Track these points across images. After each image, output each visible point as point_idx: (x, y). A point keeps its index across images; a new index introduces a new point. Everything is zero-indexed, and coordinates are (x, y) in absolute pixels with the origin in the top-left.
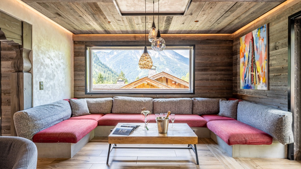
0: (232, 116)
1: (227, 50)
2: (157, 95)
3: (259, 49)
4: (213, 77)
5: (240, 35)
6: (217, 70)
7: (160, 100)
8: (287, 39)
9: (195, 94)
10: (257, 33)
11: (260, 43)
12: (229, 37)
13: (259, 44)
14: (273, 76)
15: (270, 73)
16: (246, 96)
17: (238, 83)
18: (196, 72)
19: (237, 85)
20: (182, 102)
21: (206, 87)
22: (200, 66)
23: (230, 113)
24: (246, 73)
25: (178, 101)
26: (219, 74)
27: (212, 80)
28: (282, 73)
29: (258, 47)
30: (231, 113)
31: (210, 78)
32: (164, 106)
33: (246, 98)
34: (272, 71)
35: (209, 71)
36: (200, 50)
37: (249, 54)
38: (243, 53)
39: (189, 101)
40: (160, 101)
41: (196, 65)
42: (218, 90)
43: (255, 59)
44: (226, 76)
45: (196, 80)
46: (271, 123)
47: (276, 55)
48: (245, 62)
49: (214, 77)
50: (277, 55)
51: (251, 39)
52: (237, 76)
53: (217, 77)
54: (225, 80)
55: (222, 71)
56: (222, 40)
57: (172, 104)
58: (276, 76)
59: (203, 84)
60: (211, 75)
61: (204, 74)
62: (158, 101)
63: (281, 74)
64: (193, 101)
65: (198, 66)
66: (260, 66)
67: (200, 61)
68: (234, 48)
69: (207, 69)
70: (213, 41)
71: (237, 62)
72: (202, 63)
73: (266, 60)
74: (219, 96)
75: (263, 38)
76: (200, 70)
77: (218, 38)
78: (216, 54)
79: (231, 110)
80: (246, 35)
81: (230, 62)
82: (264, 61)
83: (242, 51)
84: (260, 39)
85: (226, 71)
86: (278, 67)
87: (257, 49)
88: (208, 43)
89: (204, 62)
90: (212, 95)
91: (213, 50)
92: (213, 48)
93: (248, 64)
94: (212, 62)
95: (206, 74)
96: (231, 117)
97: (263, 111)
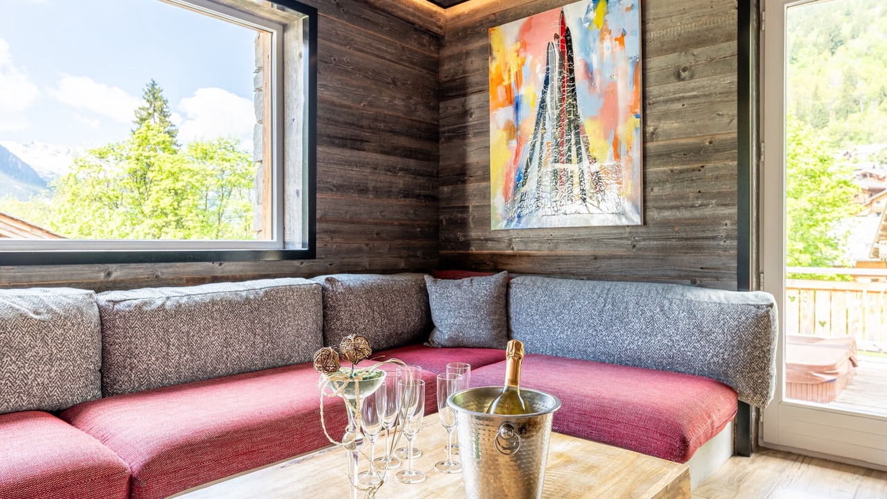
0: (496, 339)
1: (425, 71)
2: (112, 267)
3: (601, 73)
4: (382, 178)
5: (487, 18)
6: (392, 151)
7: (156, 296)
8: (735, 43)
9: (315, 258)
10: (587, 13)
11: (607, 53)
12: (434, 20)
13: (602, 55)
14: (664, 172)
15: (650, 162)
16: (521, 256)
17: (471, 209)
18: (321, 145)
19: (465, 216)
20: (281, 298)
21: (358, 223)
22: (336, 123)
23: (490, 327)
24: (527, 167)
25: (262, 293)
26: (401, 169)
27: (378, 192)
28: (707, 161)
29: (595, 65)
30: (494, 328)
31: (371, 185)
32: (188, 333)
33: (524, 265)
34: (659, 156)
35: (369, 151)
36: (337, 43)
37: (544, 93)
38: (509, 89)
39: (309, 290)
40: (154, 307)
41: (319, 113)
42: (399, 238)
43: (580, 112)
44: (421, 180)
45: (322, 190)
46: (732, 337)
47: (679, 100)
48: (520, 123)
49: (384, 179)
50: (683, 98)
51: (556, 37)
52: (464, 182)
53: (393, 180)
54: (418, 196)
55: (410, 157)
56: (413, 24)
57: (231, 316)
58: (681, 172)
59: (345, 208)
60: (375, 169)
61: (349, 163)
62: (145, 304)
63: (703, 167)
64: (324, 289)
65: (328, 119)
66: (606, 137)
67: (334, 94)
68: (446, 67)
69: (362, 141)
70: (381, 19)
71: (465, 127)
72: (345, 106)
73: (637, 117)
74: (402, 265)
75: (623, 35)
76: (337, 141)
77: (402, 10)
78: (389, 80)
79: (488, 315)
80: (525, 19)
81: (433, 124)
82: (626, 120)
83: (503, 80)
84: (607, 36)
85: (421, 160)
86: (691, 141)
87: (592, 73)
88: (365, 19)
89: (349, 103)
90: (379, 262)
91: (382, 58)
92: (383, 51)
93: (540, 131)
94: (379, 110)
95: (360, 162)
96: (495, 344)
97: (666, 302)
